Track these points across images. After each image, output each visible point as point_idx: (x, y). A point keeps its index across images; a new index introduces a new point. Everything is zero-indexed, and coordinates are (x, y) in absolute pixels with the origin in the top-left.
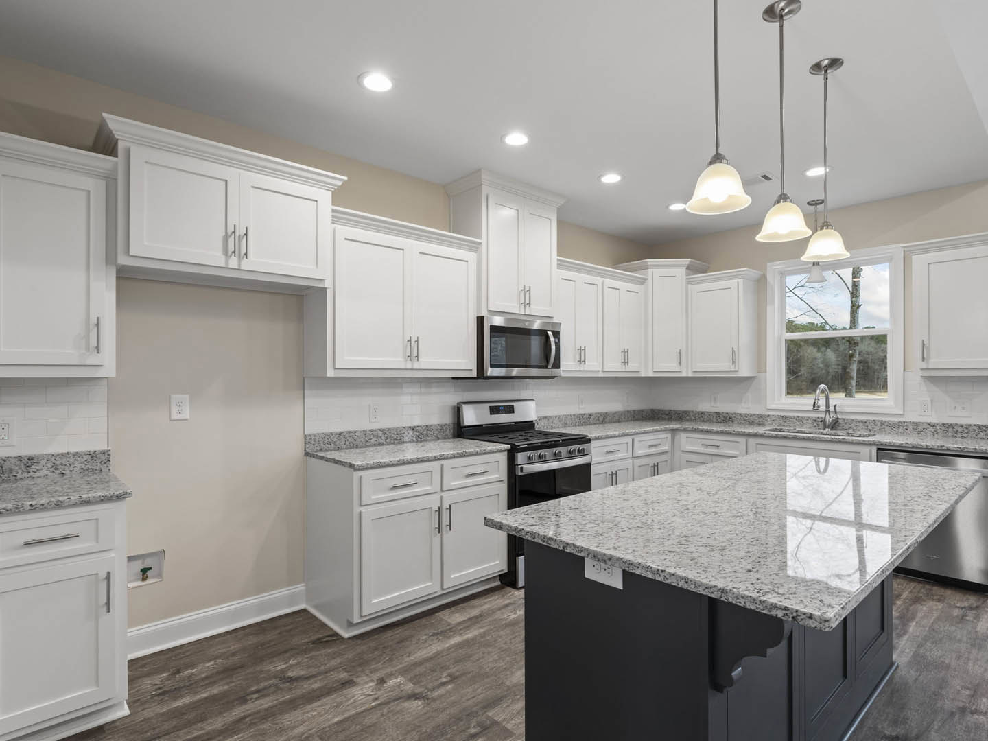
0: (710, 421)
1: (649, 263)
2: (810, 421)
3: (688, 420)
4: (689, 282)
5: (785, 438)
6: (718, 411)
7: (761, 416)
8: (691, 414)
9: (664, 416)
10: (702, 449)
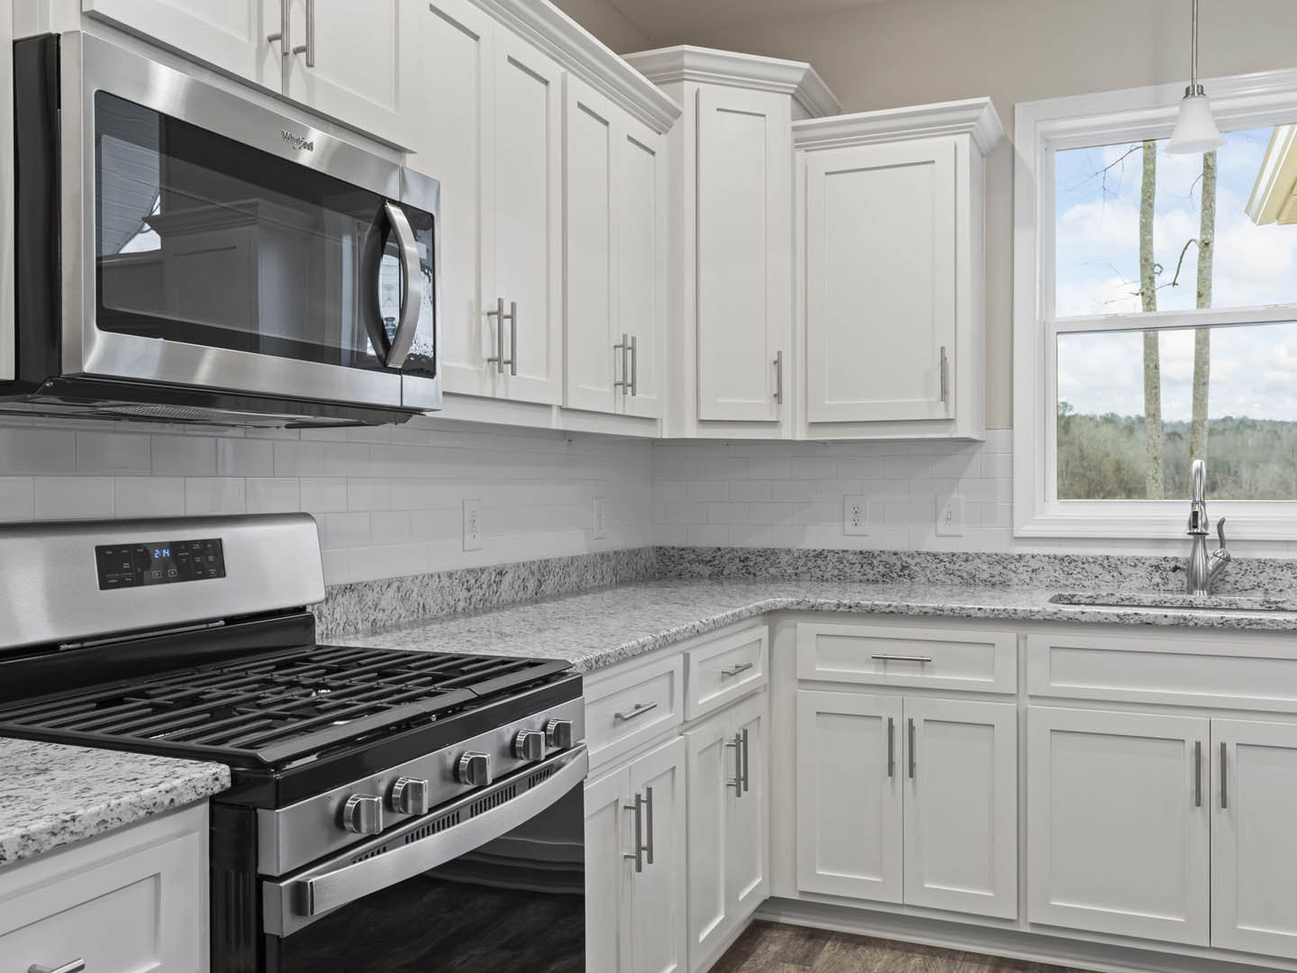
0: (841, 578)
1: (687, 60)
2: (1141, 572)
3: (774, 579)
4: (802, 143)
5: (1148, 625)
6: (864, 548)
7: (1000, 560)
8: (784, 559)
9: (696, 568)
10: (870, 673)
